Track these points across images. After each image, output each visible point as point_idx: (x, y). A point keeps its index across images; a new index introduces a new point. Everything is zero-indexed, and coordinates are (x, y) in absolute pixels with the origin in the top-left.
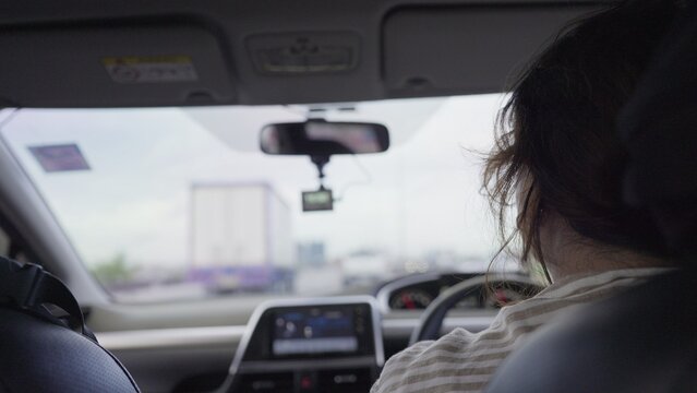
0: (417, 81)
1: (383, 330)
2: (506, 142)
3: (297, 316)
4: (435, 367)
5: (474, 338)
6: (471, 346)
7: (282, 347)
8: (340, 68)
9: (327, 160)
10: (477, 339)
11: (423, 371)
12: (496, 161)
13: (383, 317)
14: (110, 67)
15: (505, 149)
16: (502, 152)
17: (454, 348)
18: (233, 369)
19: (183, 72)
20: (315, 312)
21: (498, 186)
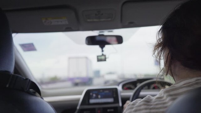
0: (131, 23)
1: (121, 96)
2: (160, 41)
3: (96, 92)
4: (143, 107)
5: (154, 98)
6: (153, 101)
7: (92, 101)
8: (110, 19)
9: (104, 46)
10: (155, 99)
11: (139, 108)
12: (157, 46)
13: (121, 92)
14: (44, 21)
15: (160, 43)
16: (159, 44)
17: (148, 102)
18: (78, 108)
19: (64, 21)
20: (101, 91)
21: (158, 54)
